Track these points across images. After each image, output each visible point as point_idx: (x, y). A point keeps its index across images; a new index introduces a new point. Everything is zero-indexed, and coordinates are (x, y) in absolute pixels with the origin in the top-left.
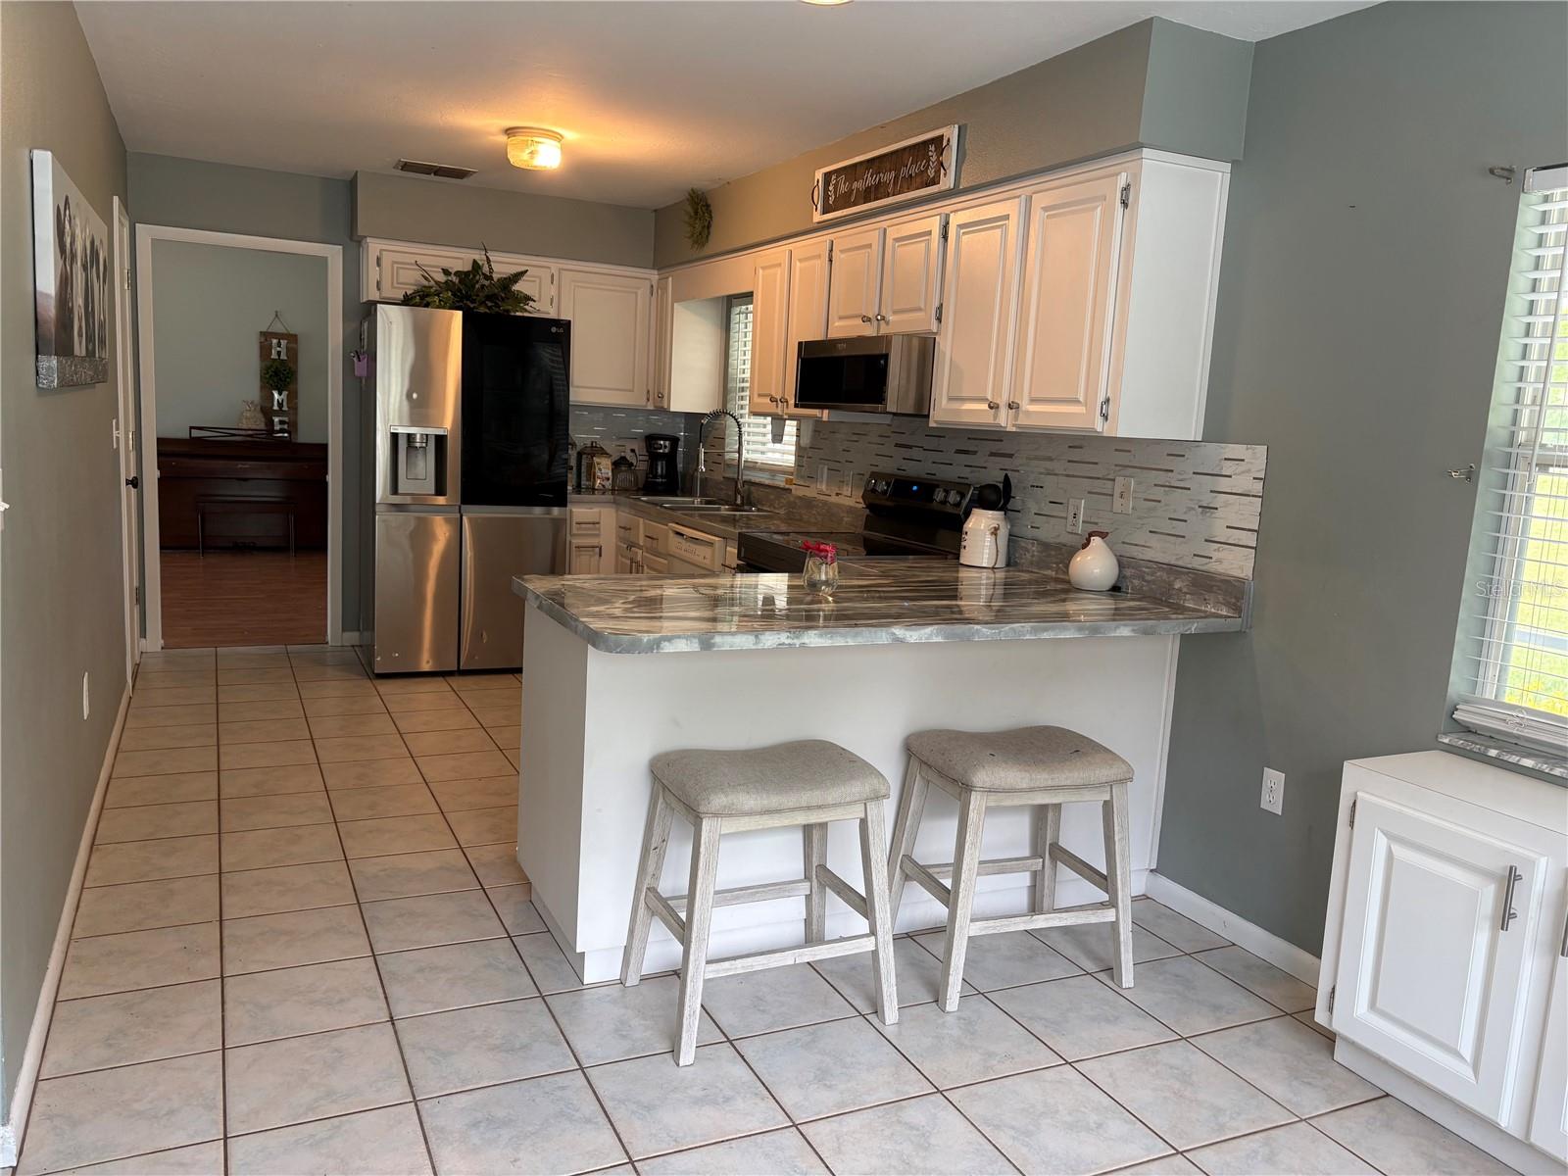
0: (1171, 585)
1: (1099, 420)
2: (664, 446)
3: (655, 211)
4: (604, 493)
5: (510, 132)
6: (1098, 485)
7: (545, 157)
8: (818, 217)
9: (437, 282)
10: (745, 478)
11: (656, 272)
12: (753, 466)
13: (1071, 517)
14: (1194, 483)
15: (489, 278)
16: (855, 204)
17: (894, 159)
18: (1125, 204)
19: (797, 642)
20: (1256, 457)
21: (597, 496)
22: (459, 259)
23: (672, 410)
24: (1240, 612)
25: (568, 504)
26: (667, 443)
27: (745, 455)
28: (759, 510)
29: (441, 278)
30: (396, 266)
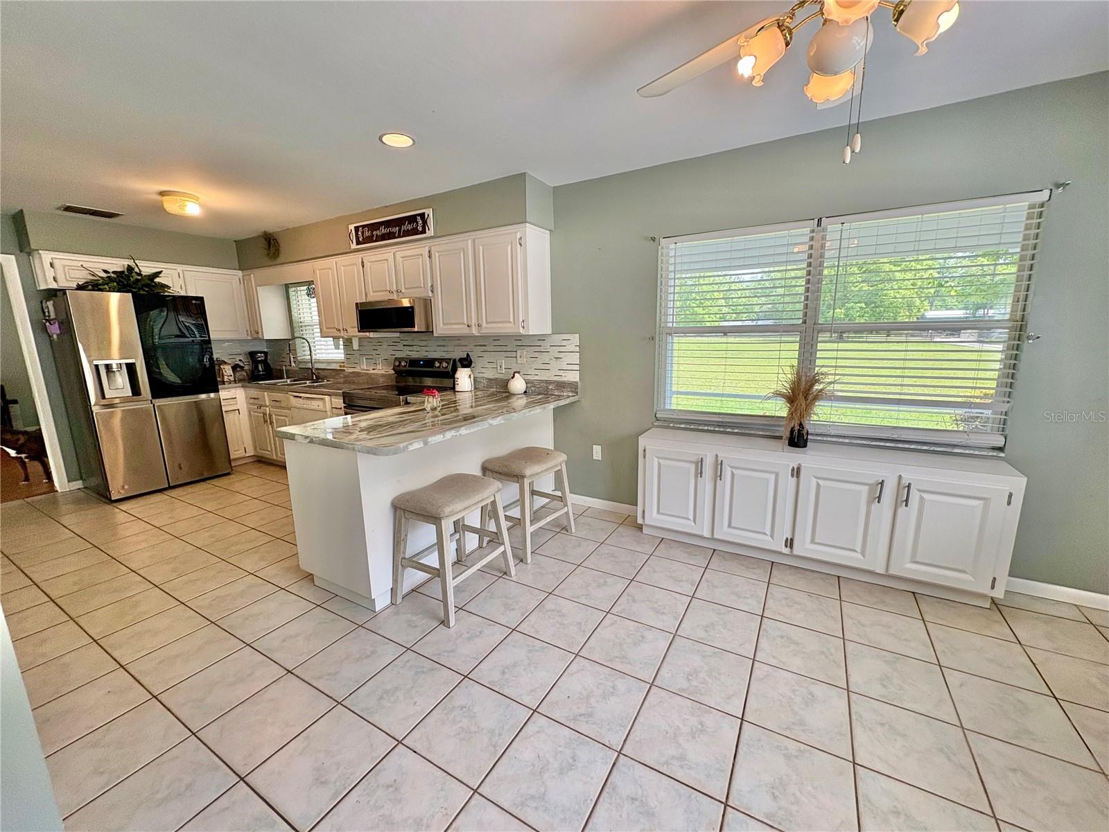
0: (547, 387)
1: (521, 328)
2: (261, 357)
3: (235, 241)
4: (230, 383)
5: (162, 193)
6: (509, 354)
7: (192, 210)
8: (354, 246)
9: (102, 278)
10: (315, 367)
11: (240, 272)
12: (319, 362)
13: (499, 368)
14: (550, 349)
15: (139, 274)
16: (376, 241)
17: (399, 222)
18: (521, 245)
19: (458, 434)
20: (575, 339)
21: (226, 386)
22: (117, 265)
23: (265, 338)
24: (577, 393)
25: (220, 391)
26: (262, 355)
27: (314, 357)
28: (328, 381)
29: (104, 275)
30: (66, 268)
